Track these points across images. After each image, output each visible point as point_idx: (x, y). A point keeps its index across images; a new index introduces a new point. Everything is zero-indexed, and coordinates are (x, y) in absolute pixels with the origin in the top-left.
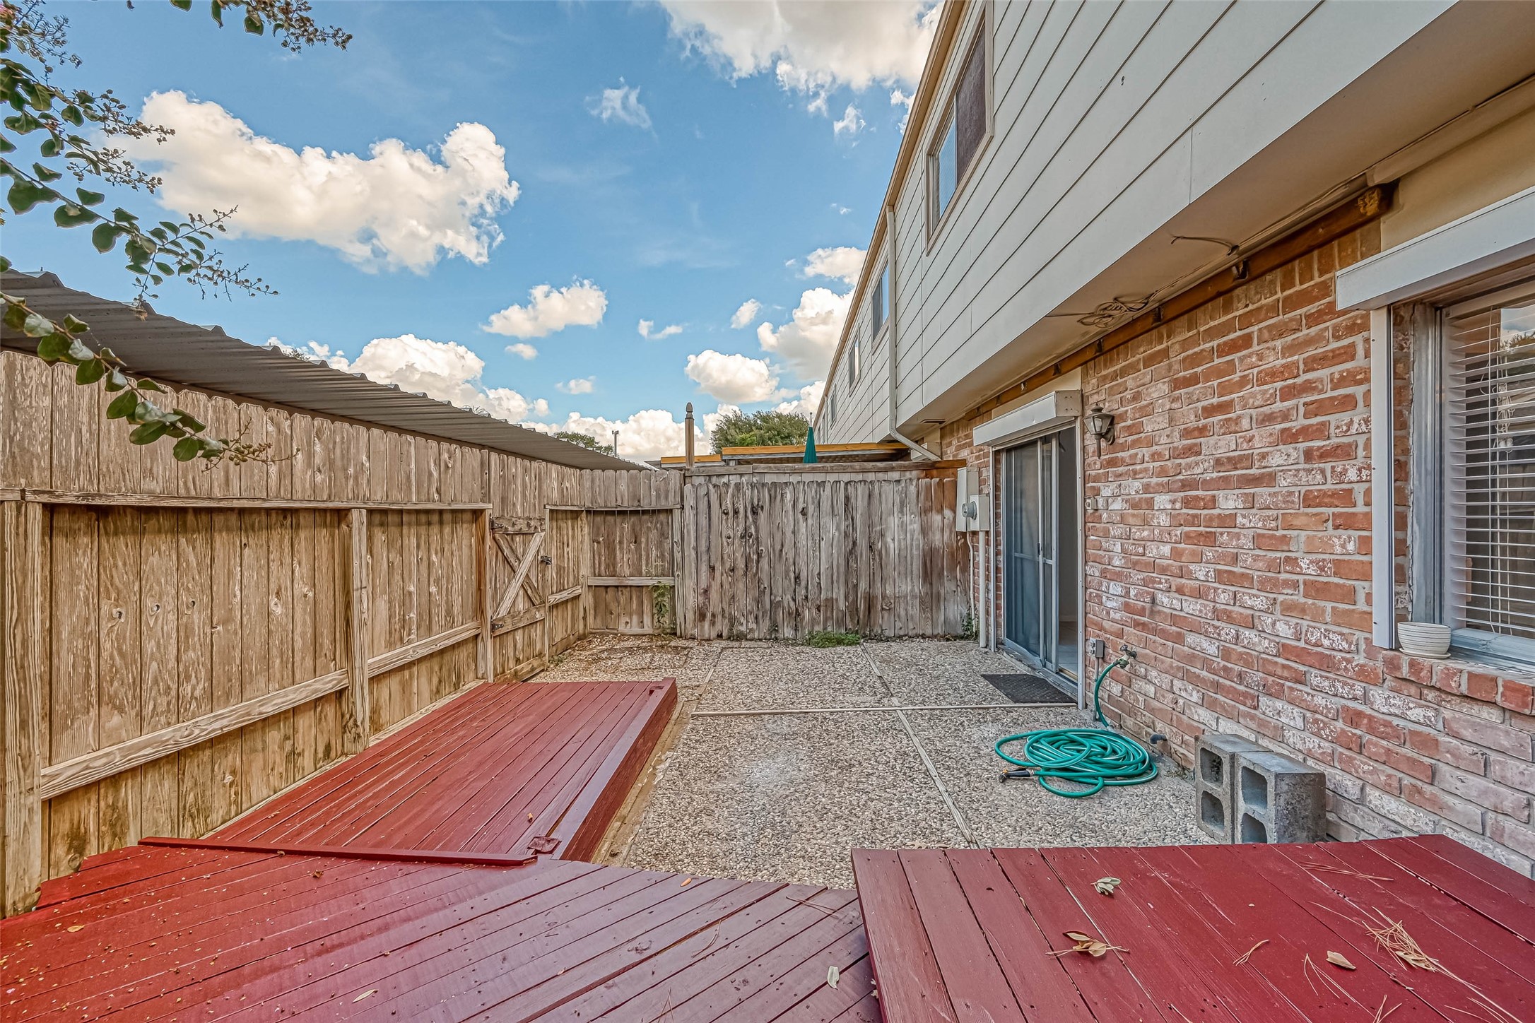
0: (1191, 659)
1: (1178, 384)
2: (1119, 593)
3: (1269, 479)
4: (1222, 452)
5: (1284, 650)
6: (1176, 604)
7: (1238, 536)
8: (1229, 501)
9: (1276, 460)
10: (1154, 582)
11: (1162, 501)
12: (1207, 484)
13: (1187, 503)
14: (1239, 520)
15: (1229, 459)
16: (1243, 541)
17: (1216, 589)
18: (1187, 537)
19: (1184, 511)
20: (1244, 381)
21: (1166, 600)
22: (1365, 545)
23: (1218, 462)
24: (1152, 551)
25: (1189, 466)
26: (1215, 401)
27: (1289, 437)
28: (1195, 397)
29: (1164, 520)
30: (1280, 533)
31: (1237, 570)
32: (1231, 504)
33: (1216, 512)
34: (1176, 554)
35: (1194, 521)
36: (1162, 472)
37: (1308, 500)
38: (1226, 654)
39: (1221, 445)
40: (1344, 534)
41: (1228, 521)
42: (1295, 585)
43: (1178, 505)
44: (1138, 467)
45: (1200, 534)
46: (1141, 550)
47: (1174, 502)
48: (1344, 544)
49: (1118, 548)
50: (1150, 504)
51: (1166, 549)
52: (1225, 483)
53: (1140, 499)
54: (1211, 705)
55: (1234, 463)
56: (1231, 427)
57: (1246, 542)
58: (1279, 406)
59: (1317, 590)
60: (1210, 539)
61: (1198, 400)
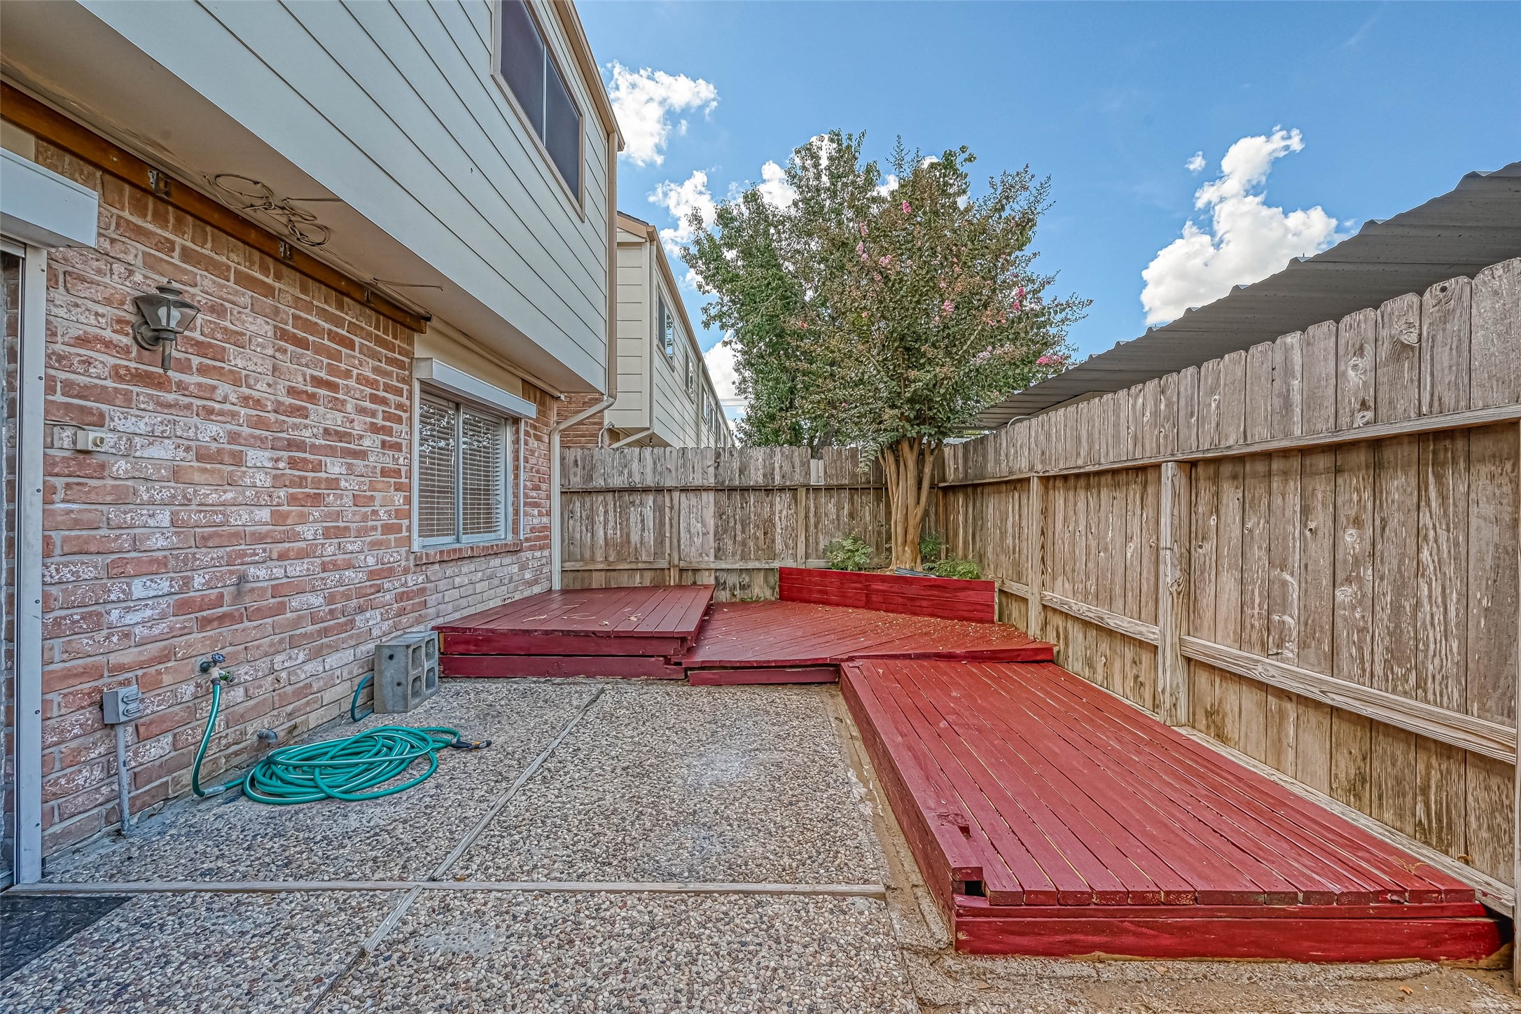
0: (296, 623)
1: (283, 335)
2: (166, 591)
3: (361, 455)
4: (329, 424)
5: (372, 575)
6: (278, 572)
7: (341, 497)
8: (335, 467)
9: (367, 442)
10: (245, 555)
11: (257, 457)
12: (314, 449)
13: (293, 463)
14: (343, 484)
15: (337, 432)
16: (345, 500)
17: (323, 545)
18: (292, 499)
19: (288, 471)
20: (347, 375)
21: (262, 573)
22: (408, 501)
23: (326, 431)
24: (241, 518)
25: (296, 427)
26: (323, 375)
27: (375, 429)
28: (304, 361)
29: (262, 480)
30: (368, 494)
31: (341, 524)
32: (337, 470)
33: (323, 475)
34: (279, 518)
35: (301, 482)
36: (259, 423)
37: (384, 473)
38: (330, 600)
39: (323, 416)
40: (399, 494)
41: (333, 484)
42: (374, 528)
43: (281, 465)
44: (217, 406)
45: (308, 495)
46: (219, 518)
47: (277, 460)
48: (399, 498)
49: (164, 517)
50: (238, 459)
51: (264, 514)
52: (331, 452)
53: (219, 451)
54: (317, 654)
55: (341, 436)
56: (338, 405)
57: (348, 501)
58: (368, 404)
59: (388, 529)
60: (316, 499)
61: (307, 366)
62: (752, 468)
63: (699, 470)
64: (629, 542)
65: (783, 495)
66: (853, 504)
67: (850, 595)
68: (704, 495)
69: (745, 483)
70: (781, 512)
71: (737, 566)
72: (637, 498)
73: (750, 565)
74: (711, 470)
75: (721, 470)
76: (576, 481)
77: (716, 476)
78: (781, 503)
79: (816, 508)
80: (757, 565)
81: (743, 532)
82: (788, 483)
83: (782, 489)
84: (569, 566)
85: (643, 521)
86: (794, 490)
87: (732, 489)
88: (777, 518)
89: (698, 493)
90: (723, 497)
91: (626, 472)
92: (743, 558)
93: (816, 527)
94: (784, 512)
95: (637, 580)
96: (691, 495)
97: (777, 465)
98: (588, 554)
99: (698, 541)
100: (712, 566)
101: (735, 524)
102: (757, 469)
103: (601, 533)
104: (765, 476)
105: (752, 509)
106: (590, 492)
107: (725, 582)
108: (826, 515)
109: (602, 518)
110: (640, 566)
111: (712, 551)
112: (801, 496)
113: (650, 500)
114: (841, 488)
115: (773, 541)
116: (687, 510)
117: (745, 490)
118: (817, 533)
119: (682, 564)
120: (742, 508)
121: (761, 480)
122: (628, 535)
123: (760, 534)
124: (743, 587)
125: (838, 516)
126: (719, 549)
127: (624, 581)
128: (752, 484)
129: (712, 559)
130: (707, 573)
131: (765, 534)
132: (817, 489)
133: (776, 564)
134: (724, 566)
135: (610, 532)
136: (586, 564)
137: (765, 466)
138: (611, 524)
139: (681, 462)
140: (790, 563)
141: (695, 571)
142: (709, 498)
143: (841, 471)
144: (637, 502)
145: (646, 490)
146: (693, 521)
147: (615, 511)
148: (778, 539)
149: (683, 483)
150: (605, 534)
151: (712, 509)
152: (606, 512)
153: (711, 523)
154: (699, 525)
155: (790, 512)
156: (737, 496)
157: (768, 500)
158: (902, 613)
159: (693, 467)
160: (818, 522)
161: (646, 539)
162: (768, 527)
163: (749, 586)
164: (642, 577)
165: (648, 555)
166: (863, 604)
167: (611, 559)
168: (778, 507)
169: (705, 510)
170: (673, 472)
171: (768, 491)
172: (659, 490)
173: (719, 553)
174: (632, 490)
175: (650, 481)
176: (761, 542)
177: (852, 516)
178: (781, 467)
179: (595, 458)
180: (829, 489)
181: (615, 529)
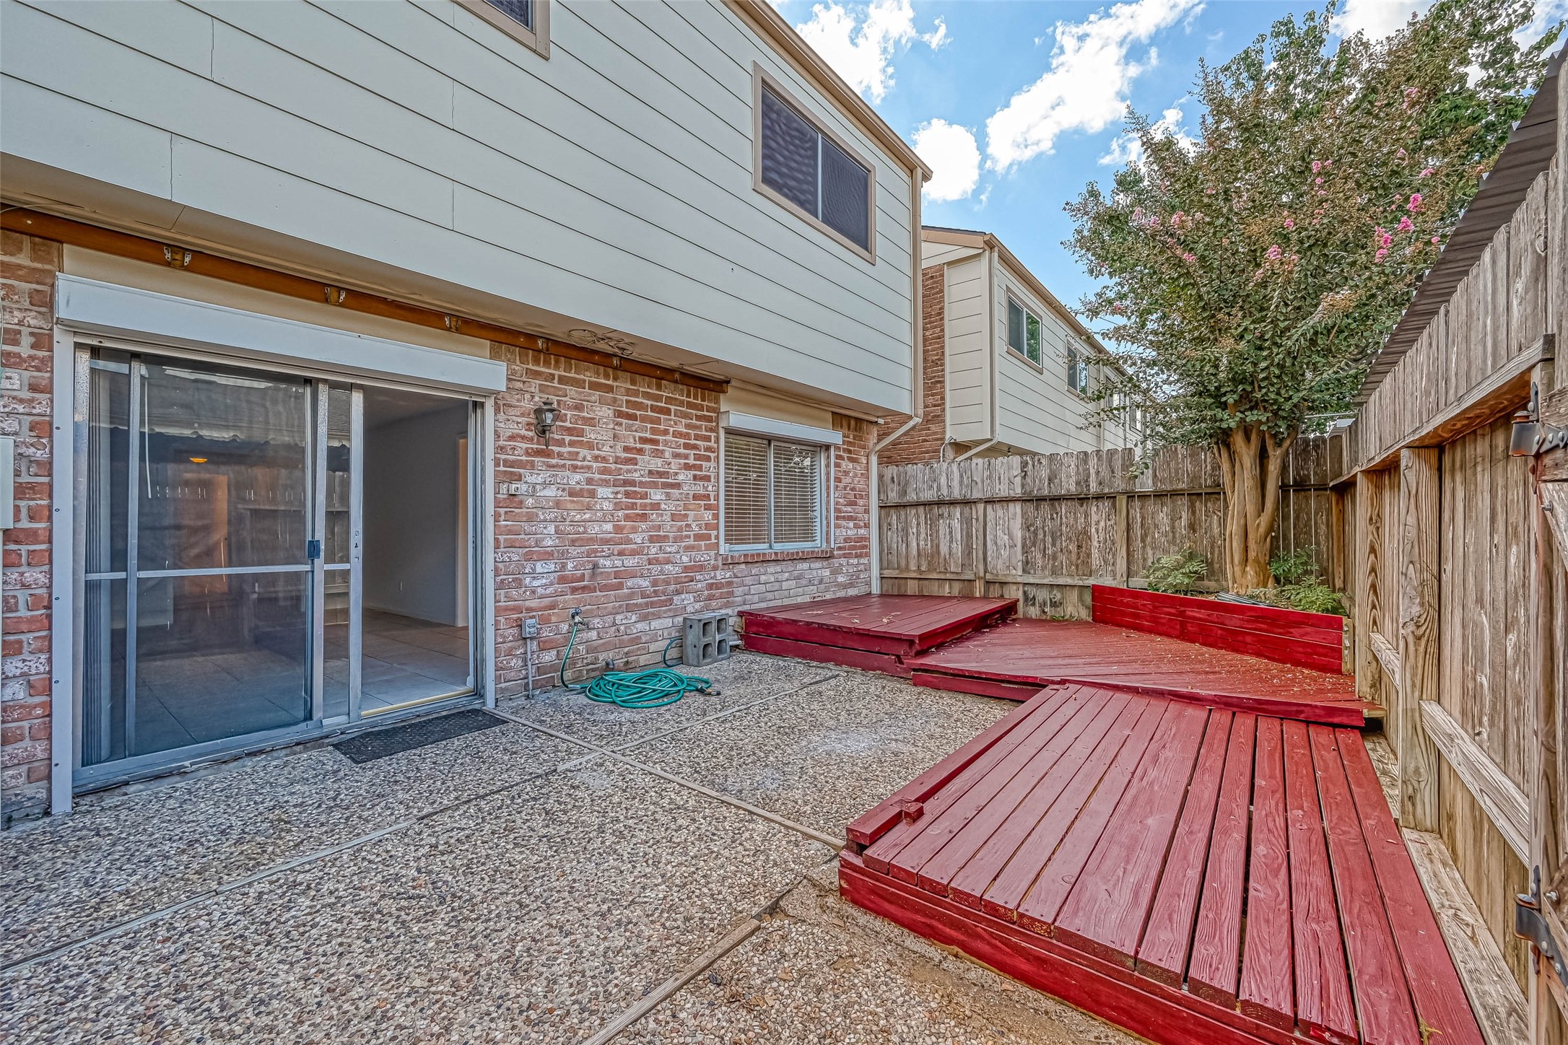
0: (631, 596)
1: (620, 414)
2: (553, 569)
3: (677, 486)
4: (653, 467)
5: (686, 569)
6: (618, 563)
7: (662, 516)
8: (657, 496)
9: (681, 477)
10: (597, 552)
11: (603, 492)
12: (642, 484)
13: (627, 495)
14: (663, 506)
15: (658, 472)
16: (665, 517)
17: (648, 547)
18: (627, 518)
19: (624, 500)
20: (666, 432)
21: (608, 563)
22: (716, 517)
23: (650, 472)
24: (594, 529)
25: (629, 471)
26: (648, 435)
27: (687, 467)
28: (634, 429)
29: (607, 506)
30: (683, 512)
31: (661, 533)
32: (658, 497)
33: (648, 501)
34: (618, 529)
35: (633, 506)
36: (604, 471)
37: (695, 497)
38: (654, 583)
39: (648, 462)
40: (708, 512)
41: (656, 506)
42: (689, 537)
43: (619, 496)
44: (580, 463)
45: (638, 515)
46: (581, 529)
47: (617, 493)
48: (708, 516)
49: (551, 529)
50: (592, 494)
51: (608, 527)
52: (654, 485)
53: (581, 489)
54: (644, 618)
55: (661, 474)
56: (658, 454)
57: (667, 517)
58: (682, 451)
59: (698, 537)
60: (644, 517)
61: (636, 431)
62: (1063, 476)
63: (1005, 481)
64: (939, 553)
65: (1100, 504)
66: (1194, 513)
67: (1163, 621)
68: (1011, 505)
69: (1055, 492)
70: (1098, 523)
71: (1046, 581)
72: (945, 510)
73: (1061, 581)
74: (1018, 480)
75: (1029, 480)
76: (893, 497)
77: (1023, 486)
78: (1097, 514)
79: (1143, 518)
80: (1069, 581)
81: (1054, 545)
82: (1106, 490)
83: (1099, 497)
84: (887, 573)
85: (951, 533)
86: (1112, 498)
87: (1041, 499)
88: (1093, 530)
89: (1005, 504)
90: (1030, 508)
91: (935, 486)
92: (1054, 573)
93: (1143, 541)
94: (1102, 524)
95: (946, 591)
96: (998, 506)
97: (1092, 471)
98: (903, 563)
99: (1004, 553)
100: (1019, 580)
101: (1045, 536)
102: (1069, 476)
103: (914, 544)
104: (1078, 483)
105: (1064, 520)
106: (905, 506)
107: (1034, 598)
108: (1156, 526)
109: (915, 530)
110: (948, 576)
111: (1020, 564)
112: (1121, 505)
113: (957, 511)
114: (1175, 494)
115: (1089, 555)
116: (993, 522)
117: (1055, 499)
118: (1144, 547)
119: (988, 577)
120: (1052, 519)
121: (1073, 488)
122: (938, 546)
123: (1073, 547)
124: (1054, 604)
125: (1173, 527)
126: (1027, 563)
127: (934, 589)
128: (1063, 492)
129: (1020, 572)
130: (1015, 587)
131: (1079, 547)
132: (1143, 497)
133: (1091, 581)
134: (1032, 581)
135: (922, 543)
136: (901, 573)
137: (1078, 473)
138: (923, 535)
139: (987, 473)
140: (1108, 582)
141: (1003, 584)
142: (1016, 509)
143: (1177, 473)
144: (946, 515)
145: (953, 503)
146: (999, 533)
147: (926, 523)
148: (1095, 554)
149: (989, 495)
150: (918, 545)
151: (1019, 520)
152: (918, 524)
153: (1018, 534)
154: (1006, 537)
155: (1109, 523)
156: (1045, 507)
157: (1082, 510)
158: (1221, 648)
159: (1000, 478)
160: (1146, 535)
161: (954, 551)
162: (1082, 538)
163: (1061, 604)
164: (951, 587)
165: (956, 567)
166: (1177, 633)
167: (923, 568)
168: (1095, 518)
169: (1011, 521)
170: (980, 484)
171: (1083, 499)
172: (967, 503)
173: (1027, 566)
174: (940, 503)
175: (956, 494)
176: (1074, 556)
177: (1192, 527)
178: (1098, 473)
179: (909, 474)
180: (1159, 495)
181: (926, 540)
